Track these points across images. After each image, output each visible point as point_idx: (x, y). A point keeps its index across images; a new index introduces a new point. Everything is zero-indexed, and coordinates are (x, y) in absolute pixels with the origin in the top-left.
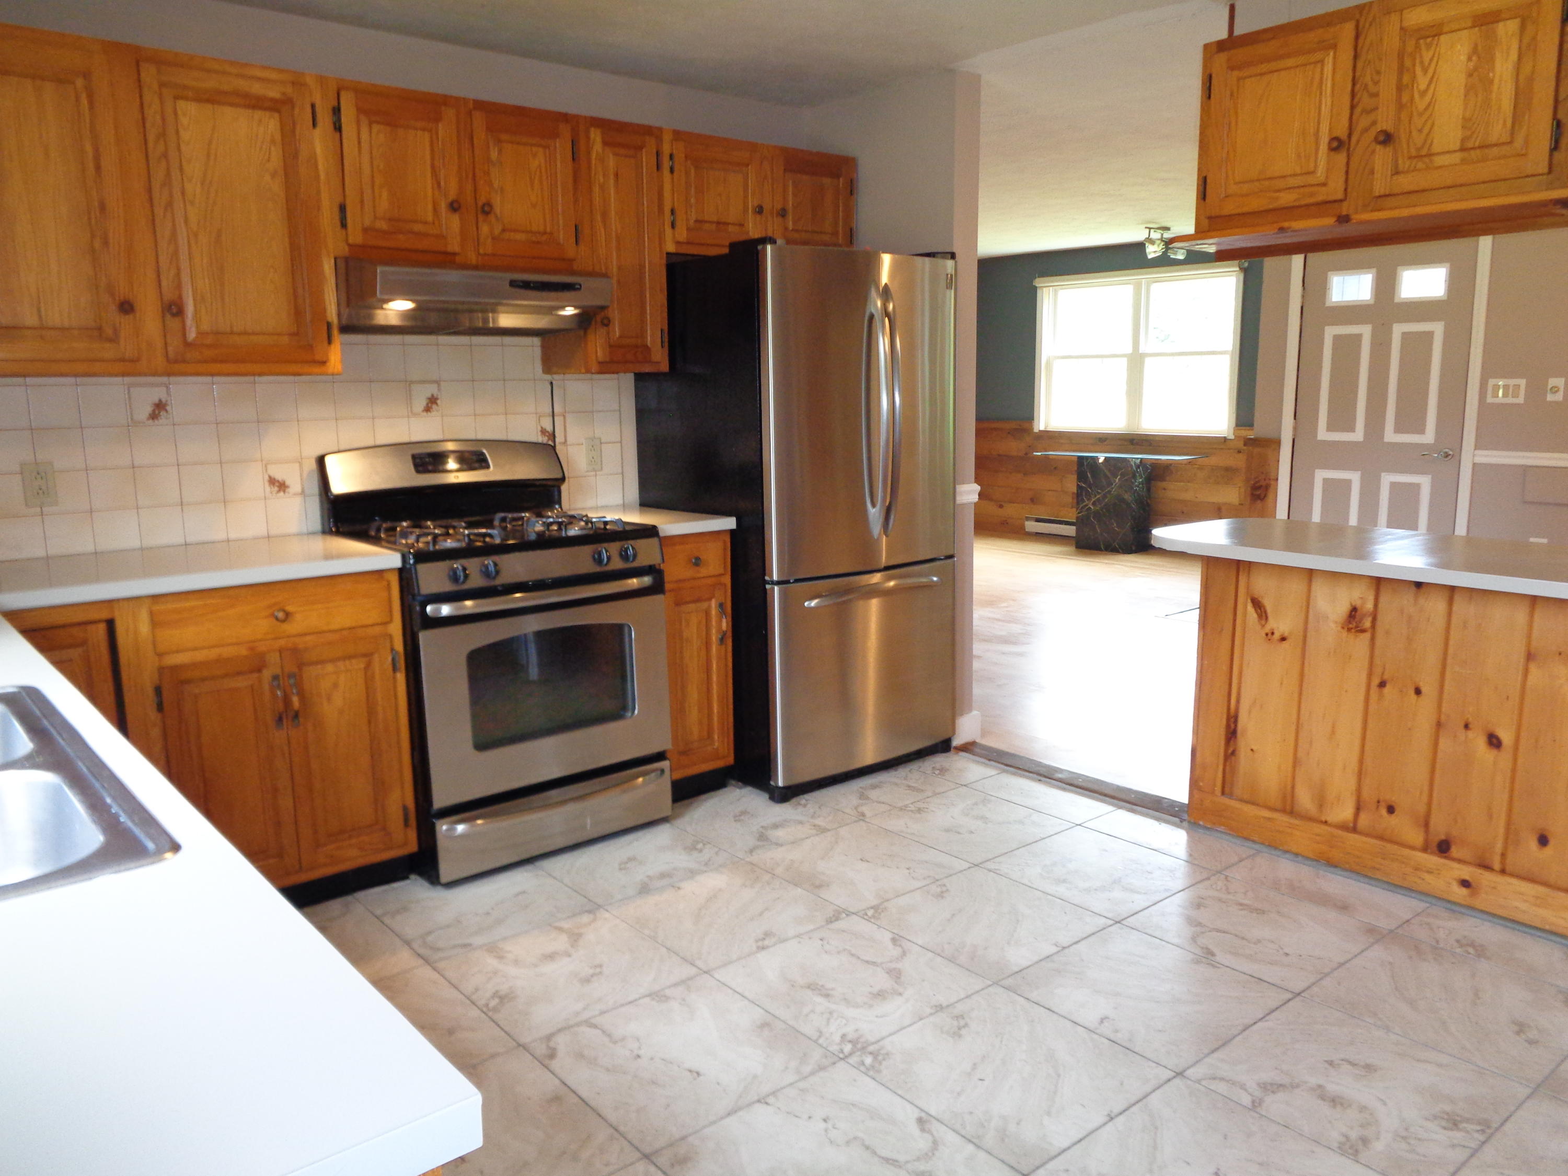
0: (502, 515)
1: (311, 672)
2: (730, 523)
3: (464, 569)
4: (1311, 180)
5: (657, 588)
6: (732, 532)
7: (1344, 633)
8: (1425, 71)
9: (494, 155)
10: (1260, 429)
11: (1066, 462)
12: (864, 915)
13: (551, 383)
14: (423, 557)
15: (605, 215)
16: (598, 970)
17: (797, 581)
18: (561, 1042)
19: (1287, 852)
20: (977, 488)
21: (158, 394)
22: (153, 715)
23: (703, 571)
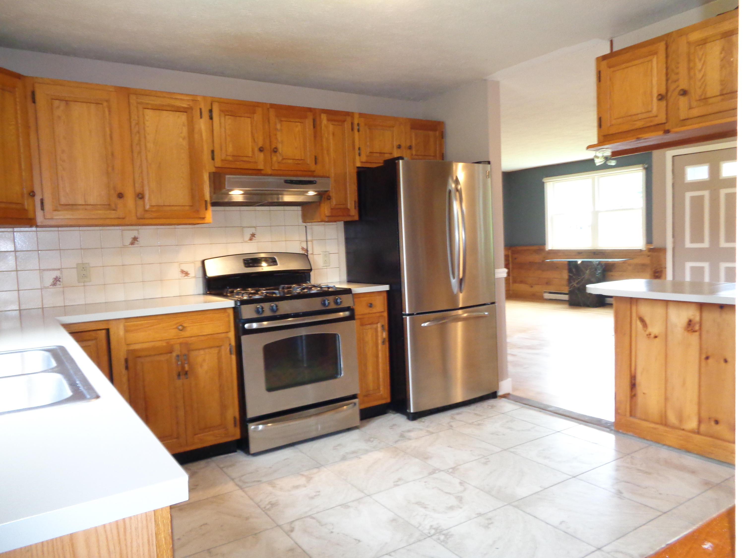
0: (283, 286)
1: (193, 354)
2: (386, 288)
3: (262, 308)
4: (651, 115)
5: (351, 318)
6: (387, 291)
7: (686, 333)
8: (700, 60)
9: (279, 127)
10: (656, 244)
11: (562, 264)
12: (446, 471)
13: (306, 227)
14: (244, 302)
15: (328, 150)
16: (318, 493)
17: (418, 314)
18: (297, 525)
19: (664, 445)
20: (506, 270)
21: (134, 234)
22: (124, 371)
23: (374, 310)
